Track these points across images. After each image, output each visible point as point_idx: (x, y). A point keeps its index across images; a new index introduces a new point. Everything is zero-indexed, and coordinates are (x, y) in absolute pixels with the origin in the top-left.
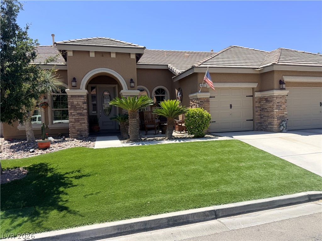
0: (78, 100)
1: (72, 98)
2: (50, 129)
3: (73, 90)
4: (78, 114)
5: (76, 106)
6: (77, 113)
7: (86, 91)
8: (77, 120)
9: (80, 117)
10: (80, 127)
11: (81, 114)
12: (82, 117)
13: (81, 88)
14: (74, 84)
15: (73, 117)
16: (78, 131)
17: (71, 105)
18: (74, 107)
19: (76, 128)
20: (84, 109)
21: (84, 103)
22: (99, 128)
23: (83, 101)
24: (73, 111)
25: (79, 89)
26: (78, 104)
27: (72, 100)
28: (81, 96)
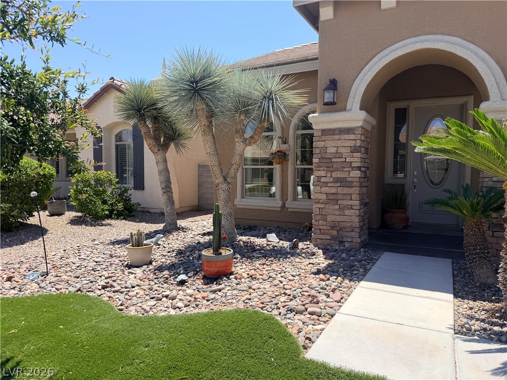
0: (339, 143)
1: (324, 138)
2: (289, 210)
3: (329, 114)
4: (337, 180)
5: (333, 160)
6: (334, 178)
7: (363, 114)
8: (332, 197)
9: (340, 190)
10: (339, 219)
11: (343, 182)
12: (346, 190)
13: (348, 107)
14: (328, 96)
15: (324, 189)
16: (333, 228)
17: (319, 157)
18: (328, 163)
19: (330, 218)
20: (353, 168)
21: (355, 150)
22: (407, 219)
23: (352, 143)
24: (323, 173)
25: (344, 109)
26: (338, 155)
27: (323, 143)
28: (349, 131)
